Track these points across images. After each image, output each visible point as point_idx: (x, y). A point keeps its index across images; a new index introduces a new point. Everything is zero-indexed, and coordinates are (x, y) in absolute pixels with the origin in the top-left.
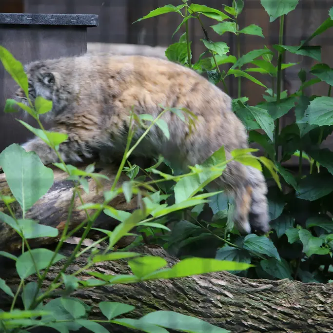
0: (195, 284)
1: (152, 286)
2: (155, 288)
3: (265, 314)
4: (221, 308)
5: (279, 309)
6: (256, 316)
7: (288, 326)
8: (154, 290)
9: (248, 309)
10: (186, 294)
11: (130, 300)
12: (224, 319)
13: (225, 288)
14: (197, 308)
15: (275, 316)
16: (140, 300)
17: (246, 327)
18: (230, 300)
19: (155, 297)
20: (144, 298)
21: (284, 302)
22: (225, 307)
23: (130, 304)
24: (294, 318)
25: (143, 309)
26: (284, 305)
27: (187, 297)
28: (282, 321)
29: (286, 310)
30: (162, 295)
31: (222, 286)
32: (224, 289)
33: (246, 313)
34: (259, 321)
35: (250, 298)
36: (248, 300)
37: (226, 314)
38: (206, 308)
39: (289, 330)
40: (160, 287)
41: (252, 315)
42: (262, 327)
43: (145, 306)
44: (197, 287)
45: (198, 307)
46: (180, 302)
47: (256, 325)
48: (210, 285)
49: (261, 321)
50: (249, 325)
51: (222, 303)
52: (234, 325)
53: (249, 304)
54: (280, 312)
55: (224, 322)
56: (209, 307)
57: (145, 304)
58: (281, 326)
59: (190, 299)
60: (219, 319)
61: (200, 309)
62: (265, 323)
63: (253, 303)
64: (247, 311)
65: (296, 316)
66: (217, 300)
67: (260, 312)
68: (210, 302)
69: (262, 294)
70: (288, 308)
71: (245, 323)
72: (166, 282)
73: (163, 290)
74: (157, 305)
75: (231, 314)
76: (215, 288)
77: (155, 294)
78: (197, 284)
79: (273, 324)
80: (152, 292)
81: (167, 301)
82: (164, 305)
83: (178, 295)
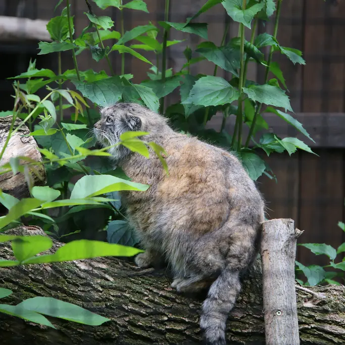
0: (75, 268)
1: (30, 269)
2: (33, 271)
3: (146, 298)
4: (101, 292)
5: (161, 293)
6: (137, 300)
7: (169, 310)
8: (33, 273)
9: (129, 293)
10: (65, 278)
11: (6, 283)
12: (104, 303)
13: (106, 271)
14: (76, 292)
15: (156, 300)
16: (16, 283)
17: (127, 311)
18: (111, 284)
19: (33, 280)
20: (21, 281)
21: (166, 286)
22: (105, 291)
23: (7, 287)
24: (176, 302)
25: (20, 293)
26: (166, 289)
27: (67, 281)
28: (164, 306)
29: (168, 295)
30: (40, 278)
31: (102, 269)
32: (105, 273)
33: (126, 297)
34: (140, 306)
35: (131, 281)
36: (129, 284)
37: (106, 298)
38: (85, 292)
39: (171, 314)
40: (38, 269)
41: (133, 299)
42: (143, 311)
43: (22, 290)
44: (77, 270)
45: (78, 291)
46: (59, 286)
47: (137, 309)
48: (91, 269)
49: (142, 305)
50: (130, 309)
51: (102, 287)
52: (114, 309)
53: (130, 288)
54: (162, 296)
55: (104, 306)
56: (89, 291)
57: (22, 287)
58: (162, 310)
59: (69, 283)
60: (98, 303)
61: (79, 293)
62: (146, 307)
63: (134, 287)
64: (128, 295)
65: (177, 300)
66: (97, 284)
67: (142, 296)
68: (90, 285)
69: (143, 278)
70: (169, 292)
71: (126, 308)
72: (45, 265)
73: (41, 273)
74: (34, 289)
75: (111, 298)
76: (96, 271)
77: (33, 277)
78: (78, 267)
79: (154, 309)
80: (30, 275)
81: (45, 285)
82: (42, 288)
83: (57, 279)
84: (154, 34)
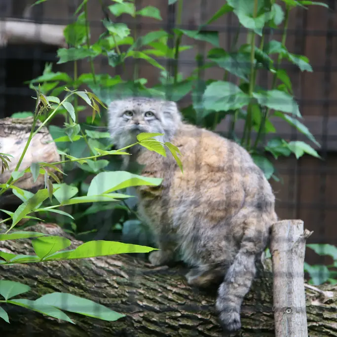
0: (92, 265)
1: (49, 266)
2: (51, 267)
3: (160, 295)
4: (117, 288)
5: (174, 290)
6: (151, 297)
7: (183, 306)
8: (51, 269)
9: (143, 290)
10: (83, 274)
11: (26, 279)
12: (120, 299)
13: (121, 269)
14: (93, 288)
15: (170, 297)
16: (36, 279)
17: (142, 307)
18: (126, 281)
19: (51, 276)
20: (40, 277)
21: (179, 283)
22: (121, 287)
23: (26, 283)
24: (189, 299)
25: (39, 288)
26: (179, 286)
27: (84, 277)
28: (177, 302)
29: (181, 292)
30: (59, 274)
31: (117, 266)
33: (141, 294)
34: (154, 302)
35: (146, 279)
36: (143, 281)
37: (122, 294)
38: (102, 288)
39: (184, 311)
40: (56, 266)
41: (148, 295)
42: (157, 307)
43: (40, 286)
44: (93, 267)
46: (76, 282)
47: (151, 305)
48: (107, 266)
49: (156, 302)
50: (145, 305)
51: (118, 283)
52: (129, 305)
53: (144, 285)
54: (175, 293)
55: (120, 302)
56: (105, 287)
57: (40, 282)
58: (175, 306)
59: (86, 279)
60: (114, 299)
61: (96, 289)
62: (160, 303)
63: (149, 284)
64: (142, 292)
65: (190, 297)
66: (113, 280)
67: (155, 293)
68: (106, 282)
69: (158, 276)
70: (182, 289)
71: (141, 304)
72: (63, 262)
73: (60, 270)
74: (53, 285)
75: (127, 294)
76: (112, 268)
77: (51, 273)
78: (94, 264)
79: (168, 305)
80: (49, 271)
81: (63, 281)
82: (60, 284)
83: (75, 276)
84: (164, 40)
